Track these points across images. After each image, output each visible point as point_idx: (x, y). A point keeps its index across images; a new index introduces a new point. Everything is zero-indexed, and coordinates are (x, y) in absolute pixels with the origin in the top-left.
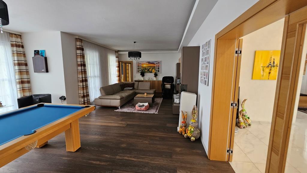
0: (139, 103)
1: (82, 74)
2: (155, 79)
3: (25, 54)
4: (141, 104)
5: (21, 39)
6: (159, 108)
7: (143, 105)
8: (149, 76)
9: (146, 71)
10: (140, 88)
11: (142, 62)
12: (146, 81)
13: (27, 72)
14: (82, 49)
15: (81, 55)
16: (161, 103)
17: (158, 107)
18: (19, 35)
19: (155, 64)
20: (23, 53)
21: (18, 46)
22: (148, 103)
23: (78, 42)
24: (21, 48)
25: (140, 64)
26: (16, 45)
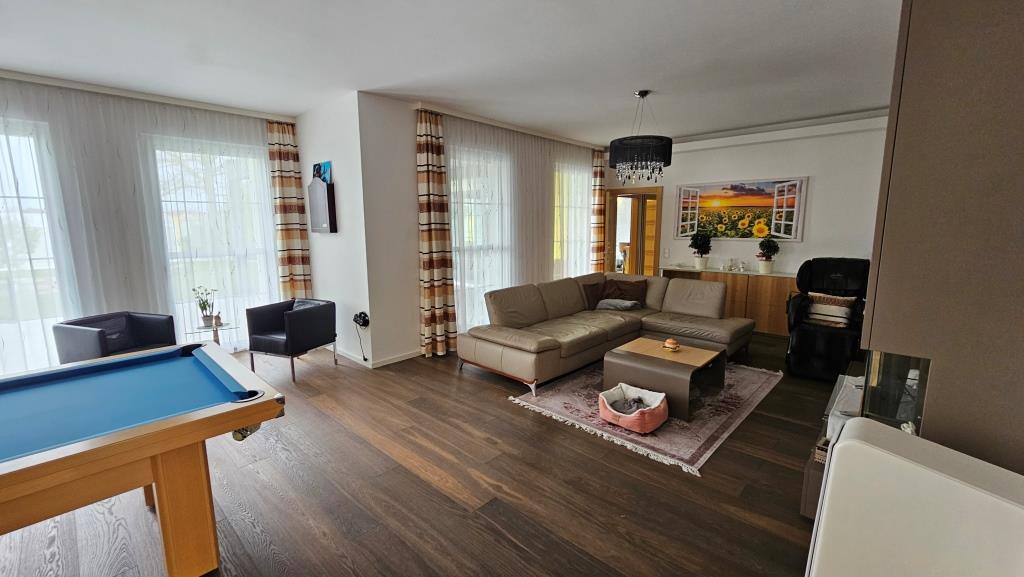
0: (624, 385)
1: (430, 239)
2: (761, 268)
3: (300, 178)
4: (633, 392)
5: (294, 134)
6: (726, 435)
7: (639, 401)
8: (737, 255)
9: (721, 228)
10: (671, 304)
11: (704, 187)
12: (715, 277)
13: (304, 234)
14: (438, 150)
15: (428, 171)
16: (762, 405)
17: (724, 427)
18: (288, 124)
19: (771, 196)
20: (297, 176)
21: (282, 156)
22: (663, 395)
23: (421, 122)
24: (291, 161)
25: (694, 197)
26: (280, 153)
